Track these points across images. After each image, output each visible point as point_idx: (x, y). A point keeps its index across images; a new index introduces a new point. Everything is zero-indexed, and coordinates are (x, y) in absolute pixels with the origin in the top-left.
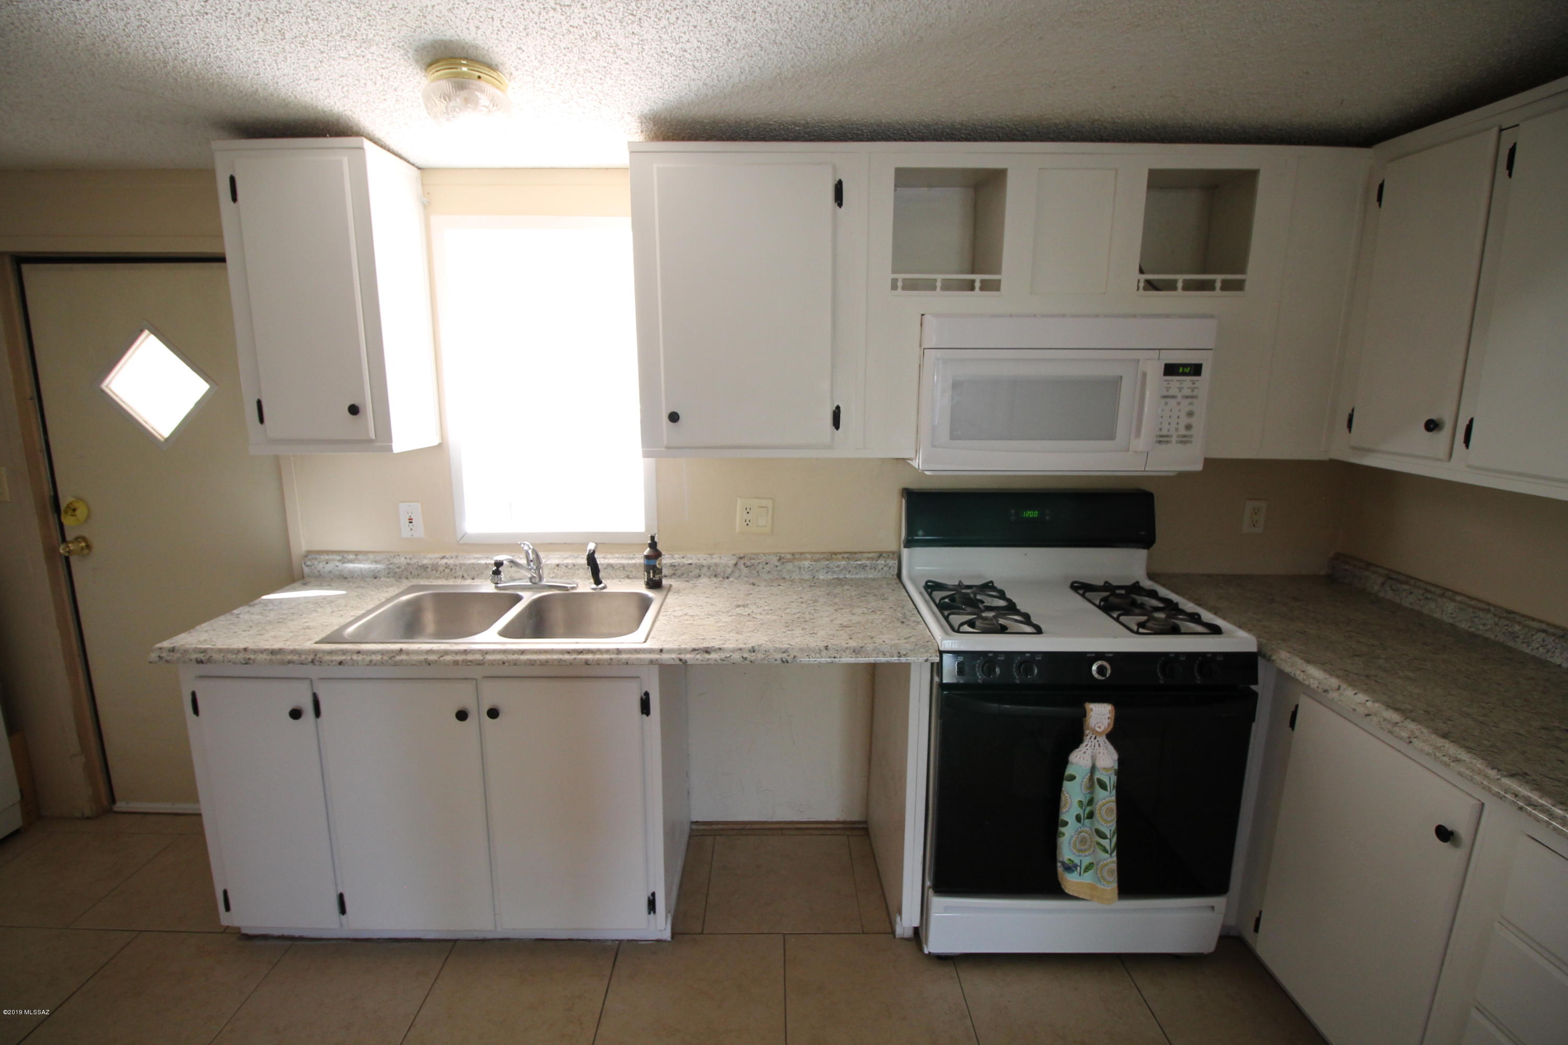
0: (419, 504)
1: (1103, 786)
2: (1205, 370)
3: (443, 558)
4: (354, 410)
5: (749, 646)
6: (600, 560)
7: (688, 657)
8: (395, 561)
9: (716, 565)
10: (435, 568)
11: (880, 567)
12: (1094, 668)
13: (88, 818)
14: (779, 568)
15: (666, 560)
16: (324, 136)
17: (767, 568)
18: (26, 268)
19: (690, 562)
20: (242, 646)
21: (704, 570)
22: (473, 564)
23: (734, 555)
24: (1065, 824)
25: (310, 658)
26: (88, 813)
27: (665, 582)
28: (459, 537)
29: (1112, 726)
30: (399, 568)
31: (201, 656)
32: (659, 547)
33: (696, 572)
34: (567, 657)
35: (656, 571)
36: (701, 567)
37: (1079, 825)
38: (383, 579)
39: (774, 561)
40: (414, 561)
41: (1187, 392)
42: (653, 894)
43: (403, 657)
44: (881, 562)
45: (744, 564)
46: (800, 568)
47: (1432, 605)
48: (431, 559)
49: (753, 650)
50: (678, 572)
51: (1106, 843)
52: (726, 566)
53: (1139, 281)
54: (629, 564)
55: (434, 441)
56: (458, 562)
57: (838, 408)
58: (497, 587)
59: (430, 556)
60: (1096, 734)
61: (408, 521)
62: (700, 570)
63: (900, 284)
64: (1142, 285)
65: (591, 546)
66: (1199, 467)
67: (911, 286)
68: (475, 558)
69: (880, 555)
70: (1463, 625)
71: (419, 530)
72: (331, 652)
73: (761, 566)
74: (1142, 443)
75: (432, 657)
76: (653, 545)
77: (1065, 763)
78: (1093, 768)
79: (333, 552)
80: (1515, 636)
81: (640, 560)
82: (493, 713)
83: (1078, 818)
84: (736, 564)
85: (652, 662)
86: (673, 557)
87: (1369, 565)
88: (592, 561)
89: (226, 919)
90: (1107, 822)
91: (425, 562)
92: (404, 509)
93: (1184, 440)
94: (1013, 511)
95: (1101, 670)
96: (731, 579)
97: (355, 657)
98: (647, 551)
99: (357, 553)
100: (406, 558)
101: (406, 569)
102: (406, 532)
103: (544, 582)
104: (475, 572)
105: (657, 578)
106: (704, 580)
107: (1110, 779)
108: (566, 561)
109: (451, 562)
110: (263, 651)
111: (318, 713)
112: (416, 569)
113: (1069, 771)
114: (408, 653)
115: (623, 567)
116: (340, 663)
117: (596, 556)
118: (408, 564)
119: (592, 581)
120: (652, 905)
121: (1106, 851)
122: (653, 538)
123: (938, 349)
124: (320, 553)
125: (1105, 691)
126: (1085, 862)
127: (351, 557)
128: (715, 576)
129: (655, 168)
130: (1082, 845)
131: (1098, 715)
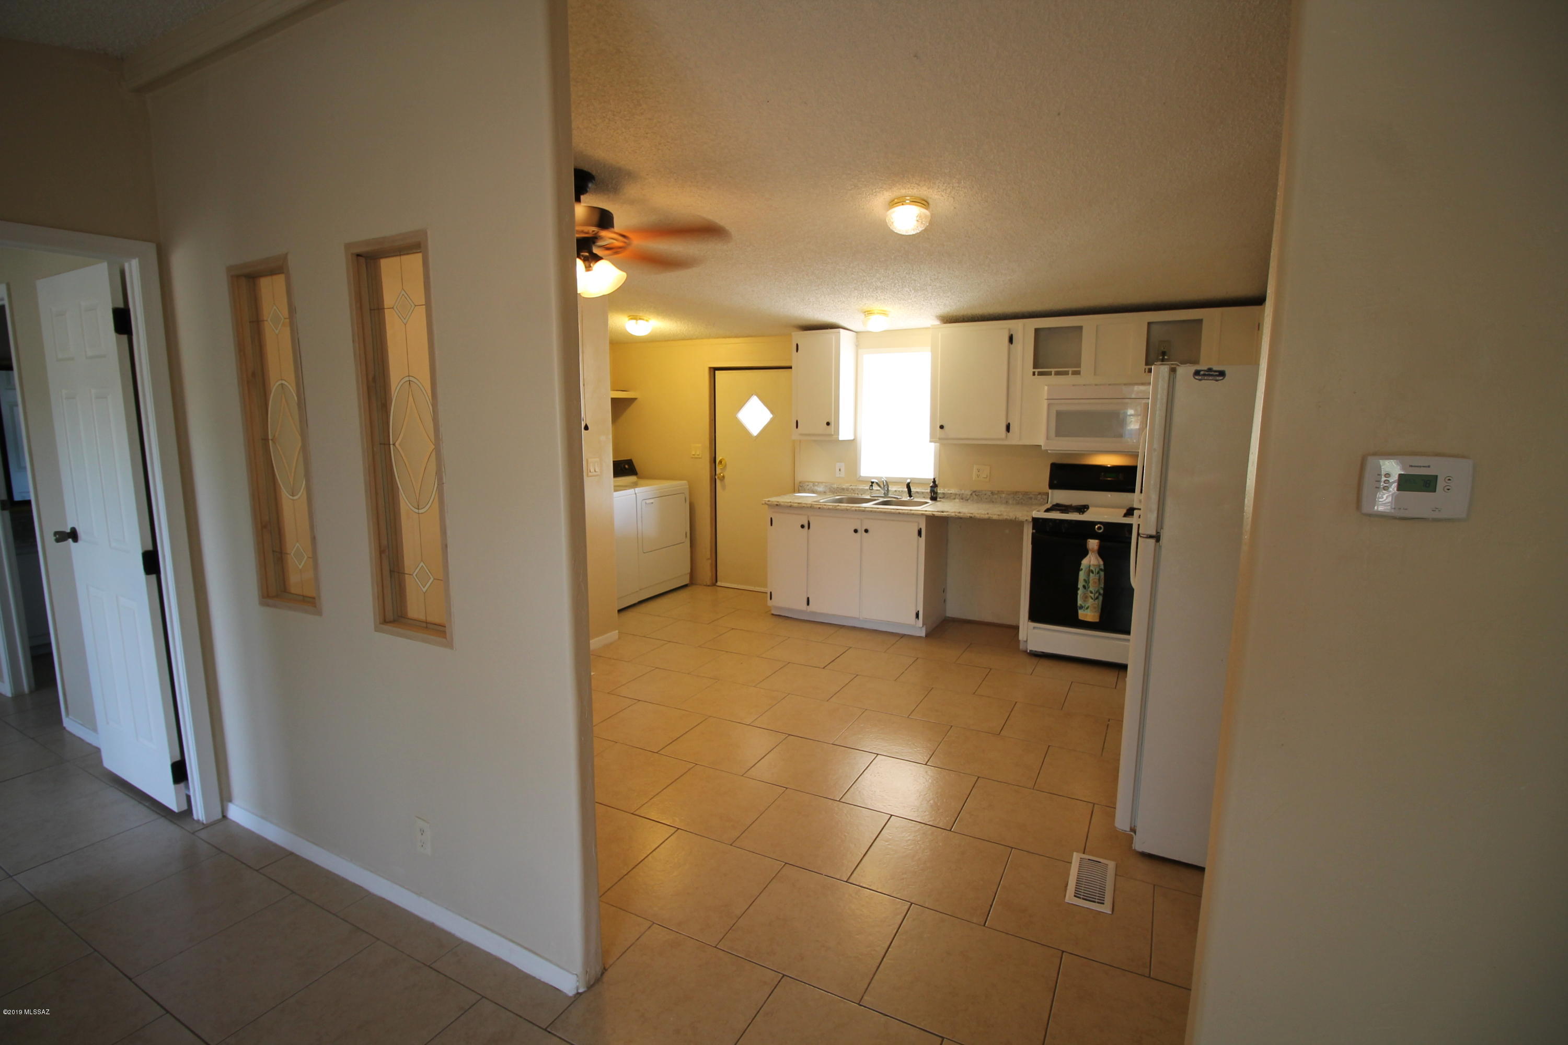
0: (844, 463)
1: (1093, 572)
3: (851, 486)
4: (828, 424)
5: (959, 511)
6: (913, 489)
7: (935, 513)
8: (833, 486)
9: (963, 494)
10: (847, 489)
11: (1039, 499)
12: (1096, 527)
13: (709, 586)
15: (940, 490)
16: (827, 329)
18: (716, 372)
19: (951, 492)
20: (789, 501)
21: (958, 496)
22: (862, 489)
23: (971, 490)
24: (1079, 590)
25: (810, 506)
26: (709, 584)
27: (938, 499)
28: (858, 477)
29: (1098, 549)
30: (834, 489)
31: (777, 503)
32: (937, 483)
33: (954, 497)
34: (893, 511)
35: (936, 493)
36: (956, 494)
37: (1085, 590)
38: (827, 493)
39: (989, 493)
40: (840, 486)
42: (918, 611)
43: (839, 507)
44: (1040, 496)
45: (975, 494)
46: (1001, 498)
48: (847, 484)
49: (960, 513)
50: (945, 496)
51: (1092, 595)
52: (967, 495)
53: (1145, 369)
54: (924, 492)
55: (851, 438)
56: (856, 487)
57: (1009, 424)
58: (871, 496)
60: (1093, 551)
61: (839, 470)
63: (1036, 373)
65: (909, 481)
67: (1040, 374)
68: (863, 484)
69: (1040, 494)
71: (843, 474)
72: (816, 505)
73: (982, 495)
75: (848, 508)
76: (934, 482)
77: (1080, 564)
78: (1090, 566)
79: (811, 482)
81: (928, 490)
82: (866, 531)
83: (1084, 587)
84: (971, 494)
85: (922, 514)
86: (944, 490)
88: (908, 486)
89: (770, 603)
90: (1094, 588)
91: (844, 487)
92: (838, 465)
94: (1103, 474)
95: (1099, 528)
96: (969, 501)
97: (824, 506)
98: (931, 484)
99: (819, 483)
100: (837, 484)
101: (836, 490)
102: (838, 475)
103: (889, 496)
104: (864, 491)
105: (935, 496)
106: (957, 500)
107: (1097, 568)
108: (899, 490)
109: (853, 487)
110: (796, 503)
111: (809, 527)
112: (840, 489)
113: (1081, 567)
114: (840, 506)
115: (923, 493)
116: (819, 508)
117: (910, 484)
118: (838, 488)
119: (908, 495)
120: (917, 616)
121: (1092, 599)
122: (934, 479)
123: (1048, 399)
124: (805, 482)
125: (1094, 536)
126: (1086, 606)
127: (817, 484)
128: (962, 499)
129: (940, 334)
130: (1085, 598)
131: (1093, 544)
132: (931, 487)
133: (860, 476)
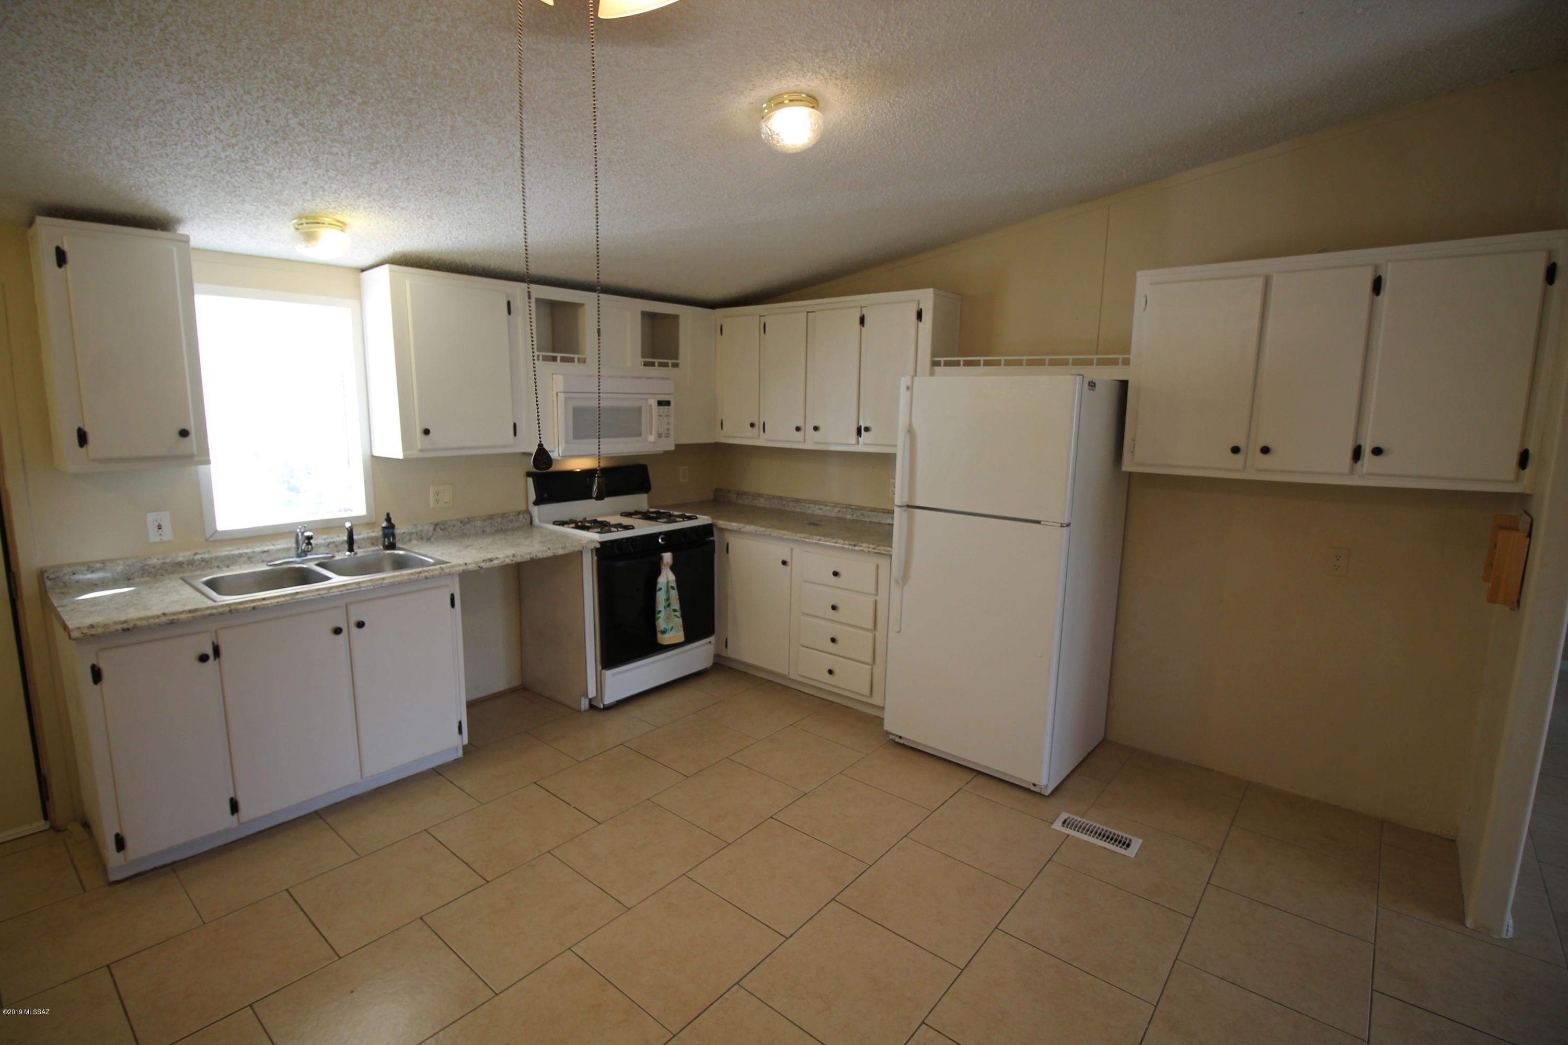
0: (168, 512)
1: (673, 588)
2: (672, 403)
3: (196, 554)
4: (183, 434)
6: (356, 536)
7: (483, 565)
8: (148, 562)
9: (422, 531)
10: (191, 563)
11: (521, 520)
12: (660, 540)
14: (462, 528)
17: (455, 529)
19: (403, 531)
21: (414, 536)
22: (227, 555)
23: (430, 523)
24: (660, 612)
28: (208, 535)
29: (672, 562)
30: (154, 567)
32: (393, 521)
33: (408, 538)
35: (390, 537)
36: (411, 534)
37: (665, 612)
38: (137, 580)
39: (457, 524)
40: (168, 560)
41: (666, 413)
42: (460, 723)
44: (521, 517)
45: (440, 528)
46: (475, 526)
47: (756, 502)
48: (184, 557)
51: (677, 614)
52: (426, 531)
53: (642, 362)
56: (213, 555)
57: (514, 425)
59: (182, 554)
60: (666, 567)
61: (156, 528)
62: (411, 536)
63: (541, 357)
64: (643, 364)
65: (348, 525)
66: (673, 448)
67: (544, 358)
68: (227, 551)
69: (518, 513)
70: (768, 506)
71: (168, 534)
73: (450, 528)
74: (652, 438)
76: (388, 519)
77: (655, 583)
78: (668, 583)
79: (80, 564)
80: (784, 505)
81: (378, 533)
82: (361, 624)
83: (664, 608)
84: (434, 529)
87: (729, 491)
88: (351, 535)
90: (676, 605)
91: (180, 559)
92: (152, 519)
93: (668, 436)
94: (588, 479)
95: (663, 540)
96: (432, 539)
98: (384, 524)
99: (104, 563)
100: (158, 559)
101: (161, 568)
102: (154, 537)
105: (395, 541)
107: (674, 585)
108: (333, 541)
109: (206, 556)
111: (217, 655)
112: (172, 566)
113: (659, 586)
117: (346, 529)
118: (164, 563)
119: (347, 550)
120: (460, 728)
121: (678, 617)
122: (388, 515)
123: (565, 392)
124: (61, 567)
125: (665, 549)
126: (670, 627)
127: (98, 565)
128: (421, 539)
129: (407, 283)
130: (668, 619)
131: (667, 557)
132: (384, 528)
133: (216, 531)
